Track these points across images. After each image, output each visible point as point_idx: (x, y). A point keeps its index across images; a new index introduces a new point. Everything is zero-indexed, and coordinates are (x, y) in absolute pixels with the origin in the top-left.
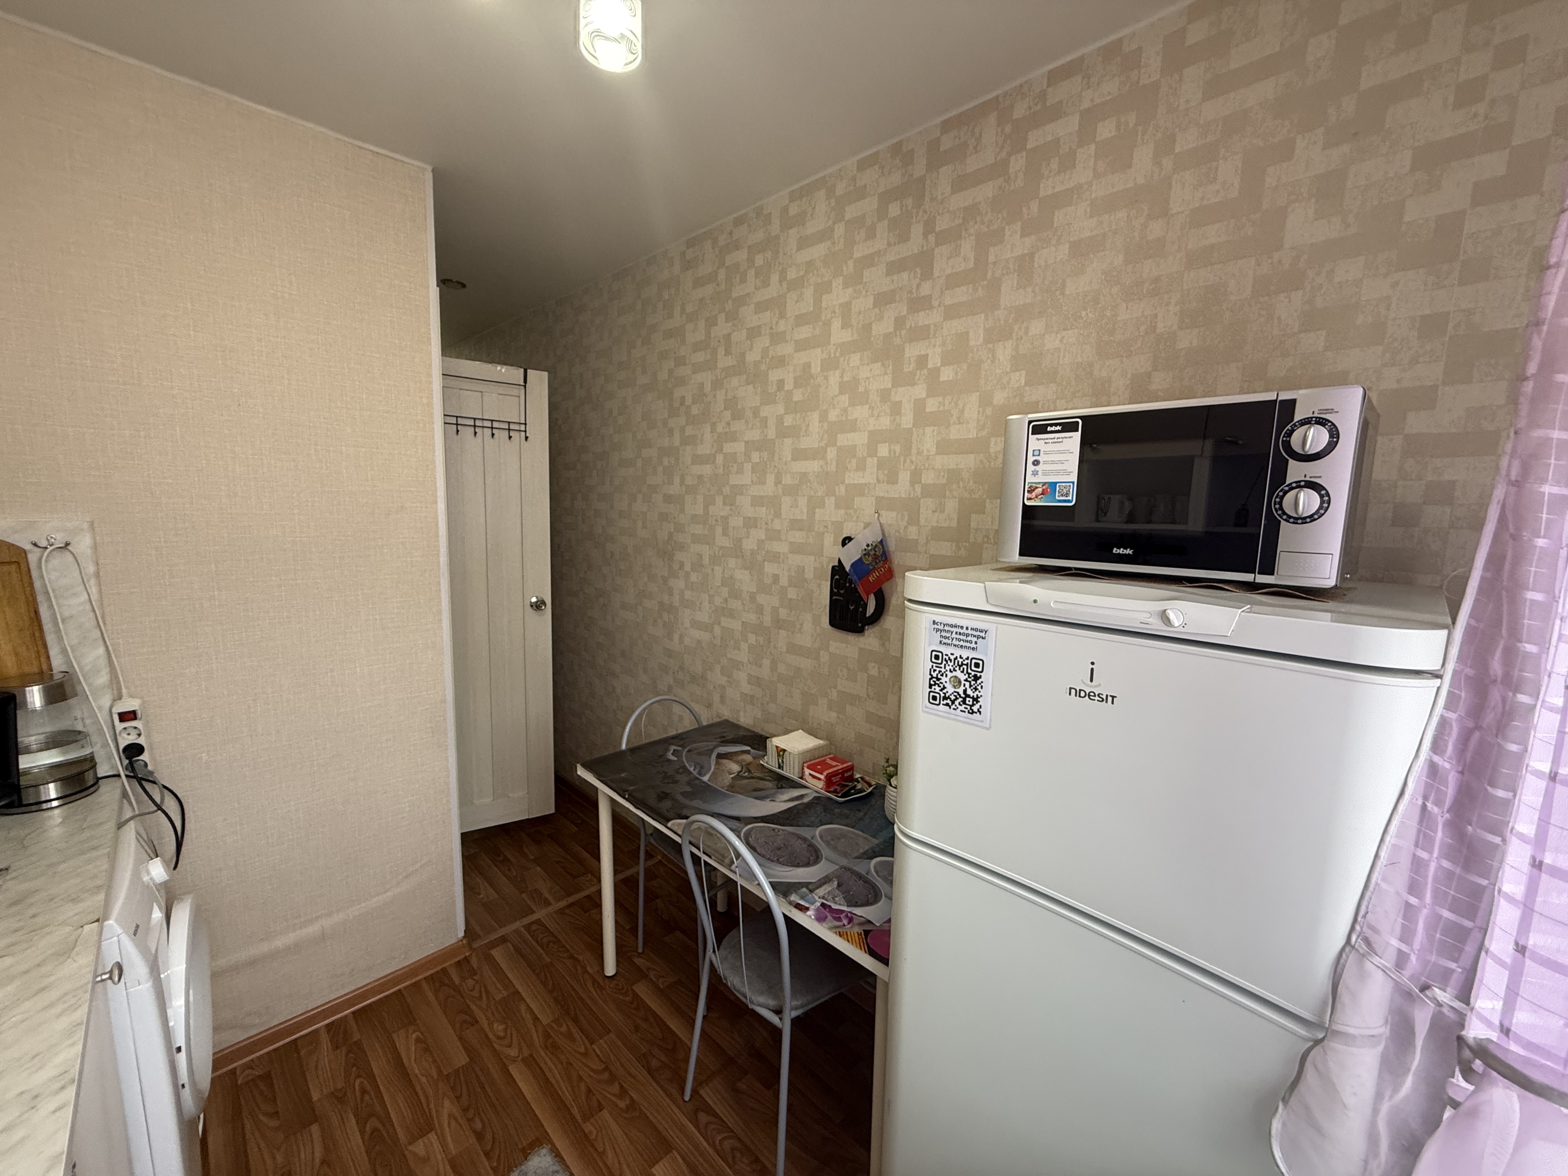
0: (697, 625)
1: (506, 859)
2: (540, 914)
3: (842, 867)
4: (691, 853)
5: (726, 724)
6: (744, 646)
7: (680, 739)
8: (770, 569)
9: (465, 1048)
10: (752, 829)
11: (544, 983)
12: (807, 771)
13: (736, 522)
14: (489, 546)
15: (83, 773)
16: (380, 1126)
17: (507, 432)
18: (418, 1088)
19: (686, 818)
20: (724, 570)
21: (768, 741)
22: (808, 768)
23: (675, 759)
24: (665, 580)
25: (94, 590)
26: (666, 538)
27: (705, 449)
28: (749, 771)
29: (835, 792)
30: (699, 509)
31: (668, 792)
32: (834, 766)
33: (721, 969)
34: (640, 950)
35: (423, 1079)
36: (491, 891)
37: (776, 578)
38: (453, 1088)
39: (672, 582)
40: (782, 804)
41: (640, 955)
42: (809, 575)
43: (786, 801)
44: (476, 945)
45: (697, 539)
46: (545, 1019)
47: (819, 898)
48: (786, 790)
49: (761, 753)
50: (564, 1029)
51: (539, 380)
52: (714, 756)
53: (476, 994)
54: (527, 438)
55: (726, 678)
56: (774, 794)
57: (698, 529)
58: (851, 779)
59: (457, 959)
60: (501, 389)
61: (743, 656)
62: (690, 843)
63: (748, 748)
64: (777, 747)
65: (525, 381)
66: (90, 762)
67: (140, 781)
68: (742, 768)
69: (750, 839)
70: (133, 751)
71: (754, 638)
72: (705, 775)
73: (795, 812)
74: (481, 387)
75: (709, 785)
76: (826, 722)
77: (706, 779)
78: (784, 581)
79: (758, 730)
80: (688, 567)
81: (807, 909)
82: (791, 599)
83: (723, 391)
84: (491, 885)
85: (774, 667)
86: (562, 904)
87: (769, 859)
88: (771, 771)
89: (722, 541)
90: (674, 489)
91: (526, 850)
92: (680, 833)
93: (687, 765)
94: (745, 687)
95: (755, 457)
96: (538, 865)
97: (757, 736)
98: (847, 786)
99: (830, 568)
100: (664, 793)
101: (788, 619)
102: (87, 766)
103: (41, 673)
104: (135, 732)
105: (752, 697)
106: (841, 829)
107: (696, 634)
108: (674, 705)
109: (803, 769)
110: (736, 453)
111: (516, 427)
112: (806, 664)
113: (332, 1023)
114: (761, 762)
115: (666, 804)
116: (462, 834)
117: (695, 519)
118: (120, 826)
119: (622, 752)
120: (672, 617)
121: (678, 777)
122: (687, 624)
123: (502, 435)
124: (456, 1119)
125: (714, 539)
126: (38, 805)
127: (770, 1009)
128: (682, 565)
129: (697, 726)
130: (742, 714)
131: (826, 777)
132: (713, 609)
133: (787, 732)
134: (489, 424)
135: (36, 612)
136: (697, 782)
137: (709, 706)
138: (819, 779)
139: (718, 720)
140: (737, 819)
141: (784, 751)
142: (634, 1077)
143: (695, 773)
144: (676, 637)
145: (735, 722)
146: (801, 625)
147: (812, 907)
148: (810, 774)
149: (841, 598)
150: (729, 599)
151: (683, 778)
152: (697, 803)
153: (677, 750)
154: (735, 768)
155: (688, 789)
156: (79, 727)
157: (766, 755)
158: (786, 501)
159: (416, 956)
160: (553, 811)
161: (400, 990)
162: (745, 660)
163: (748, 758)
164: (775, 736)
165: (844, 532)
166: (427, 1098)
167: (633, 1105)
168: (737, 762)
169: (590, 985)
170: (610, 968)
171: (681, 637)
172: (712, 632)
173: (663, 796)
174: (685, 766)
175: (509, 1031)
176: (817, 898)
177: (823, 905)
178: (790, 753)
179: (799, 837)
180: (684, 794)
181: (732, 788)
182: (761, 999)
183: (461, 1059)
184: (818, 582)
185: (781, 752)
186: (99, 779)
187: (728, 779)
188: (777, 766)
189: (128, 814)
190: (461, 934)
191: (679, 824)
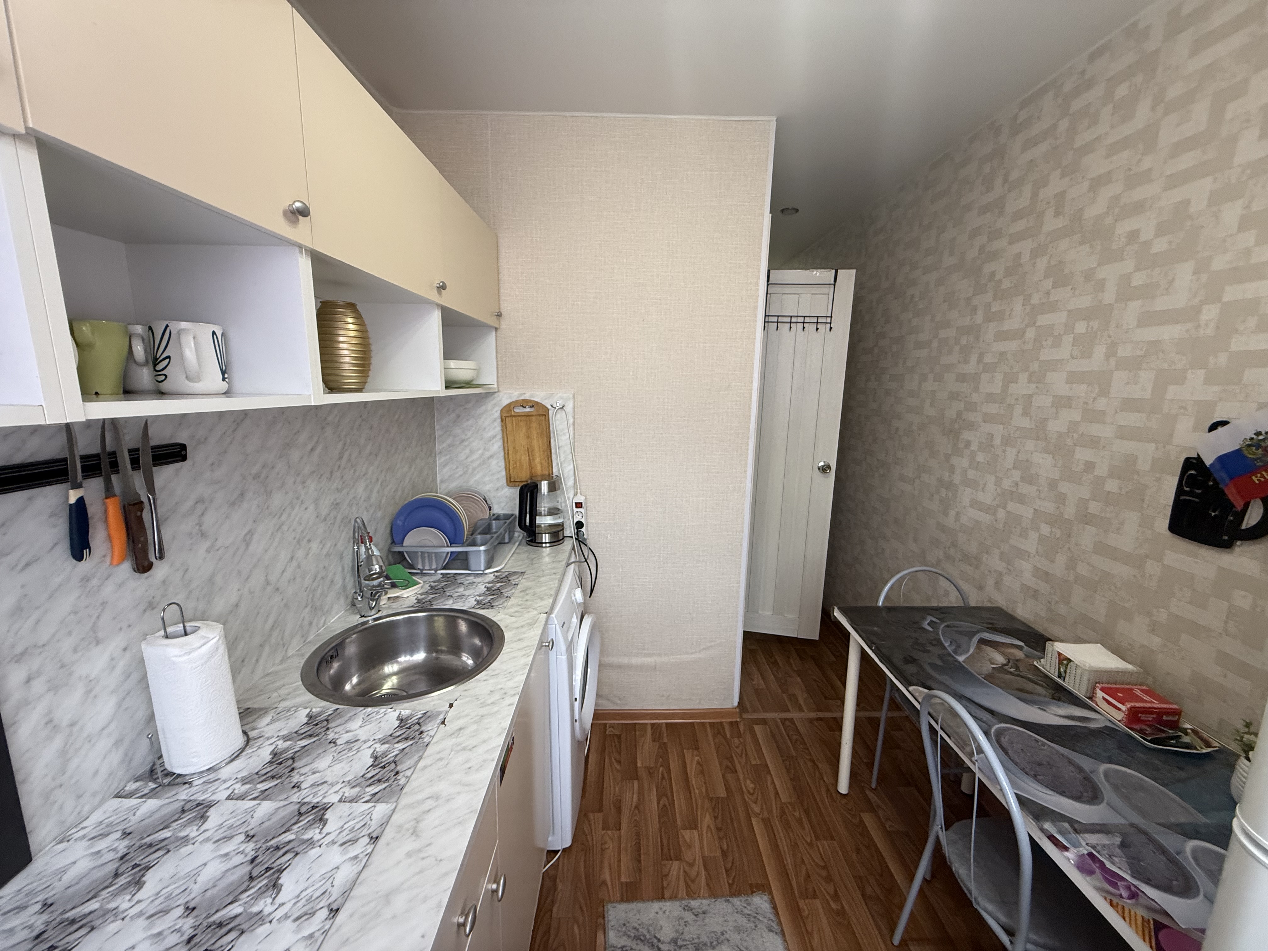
0: (975, 504)
1: (776, 663)
2: (794, 715)
3: (1132, 825)
4: (930, 725)
5: (998, 611)
6: (1034, 535)
7: (942, 612)
8: (1083, 455)
9: (725, 785)
10: (1009, 729)
11: (788, 770)
12: (1100, 694)
13: (1043, 401)
14: (791, 418)
15: (558, 532)
16: (667, 804)
17: (815, 325)
18: (693, 795)
19: (929, 688)
20: (1019, 452)
21: (1048, 644)
22: (1102, 690)
23: (931, 629)
24: (948, 457)
25: (571, 433)
26: (955, 416)
27: (1011, 324)
28: (1017, 668)
29: (1141, 732)
30: (997, 388)
31: (916, 658)
32: (1146, 701)
33: (947, 850)
34: (873, 786)
35: (697, 791)
36: (762, 682)
37: (1090, 466)
38: (714, 809)
39: (955, 460)
40: (1058, 719)
41: (872, 790)
42: (1144, 465)
43: (1060, 716)
44: (745, 716)
45: (988, 418)
46: (784, 798)
47: (1087, 844)
48: (1065, 705)
49: (1039, 654)
50: (797, 814)
51: (848, 277)
52: (975, 640)
53: (739, 751)
54: (831, 328)
55: (1004, 565)
56: (1047, 703)
57: (992, 408)
58: (1175, 725)
59: (731, 720)
60: (815, 290)
61: (1030, 544)
62: (929, 714)
63: (1022, 644)
64: (1059, 654)
65: (835, 280)
66: (561, 526)
67: (580, 541)
68: (1009, 662)
69: (1002, 739)
70: (579, 525)
71: (1049, 530)
72: (961, 655)
73: (1072, 733)
74: (800, 290)
75: (963, 667)
76: (1143, 646)
77: (961, 659)
78: (1102, 470)
79: (1040, 629)
80: (974, 447)
81: (1066, 849)
82: (1108, 492)
83: (1045, 259)
84: (763, 678)
85: (1071, 564)
86: (813, 715)
87: (1023, 770)
88: (1046, 676)
89: (1020, 421)
90: (971, 367)
91: (792, 661)
92: (920, 701)
93: (942, 637)
94: (1028, 578)
95: (1081, 327)
96: (799, 676)
97: (1035, 634)
98: (1164, 732)
99: (1182, 460)
100: (911, 657)
101: (1103, 515)
102: (561, 528)
103: (549, 475)
104: (581, 515)
105: (1036, 591)
106: (1142, 780)
107: (973, 513)
108: (941, 578)
109: (1095, 689)
110: (1054, 325)
111: (823, 320)
112: (1122, 571)
113: (655, 723)
114: (1035, 663)
115: (911, 669)
116: (744, 632)
117: (990, 398)
118: (568, 565)
119: (878, 607)
120: (950, 494)
121: (930, 648)
122: (966, 501)
123: (811, 328)
124: (711, 831)
125: (1011, 419)
126: (540, 544)
127: (999, 924)
128: (968, 444)
129: (963, 605)
130: (1020, 605)
131: (1130, 709)
132: (999, 490)
133: (1079, 640)
134: (801, 320)
135: (550, 442)
136: (950, 659)
137: (981, 588)
138: (1119, 709)
139: (989, 605)
140: (991, 712)
141: (1070, 661)
142: (848, 891)
143: (950, 649)
144: (952, 513)
145: (1010, 611)
146: (1122, 523)
147: (1072, 849)
148: (1104, 698)
149: (1197, 500)
150: (1020, 483)
151: (935, 650)
152: (943, 678)
153: (935, 622)
154: (1000, 659)
155: (939, 662)
156: (560, 507)
157: (1043, 658)
158: (1119, 377)
159: (706, 705)
160: (817, 638)
161: (693, 723)
162: (1033, 551)
163: (1019, 654)
164: (1061, 641)
165: (1216, 415)
166: (697, 806)
167: (842, 913)
168: (1003, 654)
169: (823, 790)
170: (843, 787)
171: (958, 514)
172: (994, 513)
173: (910, 660)
174: (940, 639)
175: (756, 791)
176: (1084, 844)
177: (1090, 855)
178: (1077, 666)
179: (1071, 762)
180: (933, 666)
181: (990, 677)
182: (990, 907)
183: (722, 793)
184: (1158, 475)
185: (1064, 661)
186: (564, 537)
187: (988, 668)
188: (1057, 674)
189: (573, 559)
190: (736, 704)
191: (921, 692)
